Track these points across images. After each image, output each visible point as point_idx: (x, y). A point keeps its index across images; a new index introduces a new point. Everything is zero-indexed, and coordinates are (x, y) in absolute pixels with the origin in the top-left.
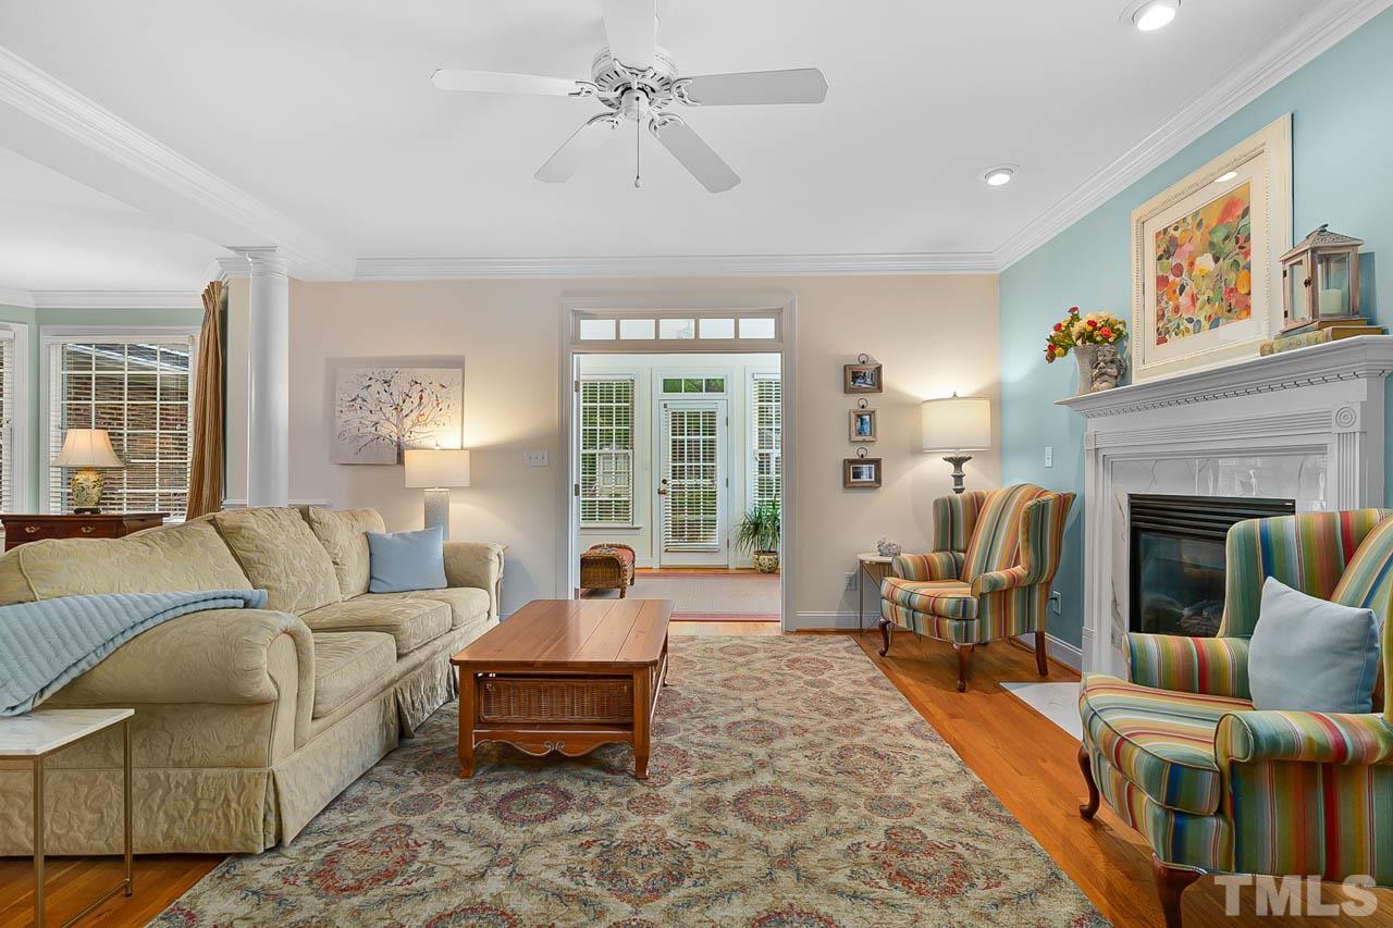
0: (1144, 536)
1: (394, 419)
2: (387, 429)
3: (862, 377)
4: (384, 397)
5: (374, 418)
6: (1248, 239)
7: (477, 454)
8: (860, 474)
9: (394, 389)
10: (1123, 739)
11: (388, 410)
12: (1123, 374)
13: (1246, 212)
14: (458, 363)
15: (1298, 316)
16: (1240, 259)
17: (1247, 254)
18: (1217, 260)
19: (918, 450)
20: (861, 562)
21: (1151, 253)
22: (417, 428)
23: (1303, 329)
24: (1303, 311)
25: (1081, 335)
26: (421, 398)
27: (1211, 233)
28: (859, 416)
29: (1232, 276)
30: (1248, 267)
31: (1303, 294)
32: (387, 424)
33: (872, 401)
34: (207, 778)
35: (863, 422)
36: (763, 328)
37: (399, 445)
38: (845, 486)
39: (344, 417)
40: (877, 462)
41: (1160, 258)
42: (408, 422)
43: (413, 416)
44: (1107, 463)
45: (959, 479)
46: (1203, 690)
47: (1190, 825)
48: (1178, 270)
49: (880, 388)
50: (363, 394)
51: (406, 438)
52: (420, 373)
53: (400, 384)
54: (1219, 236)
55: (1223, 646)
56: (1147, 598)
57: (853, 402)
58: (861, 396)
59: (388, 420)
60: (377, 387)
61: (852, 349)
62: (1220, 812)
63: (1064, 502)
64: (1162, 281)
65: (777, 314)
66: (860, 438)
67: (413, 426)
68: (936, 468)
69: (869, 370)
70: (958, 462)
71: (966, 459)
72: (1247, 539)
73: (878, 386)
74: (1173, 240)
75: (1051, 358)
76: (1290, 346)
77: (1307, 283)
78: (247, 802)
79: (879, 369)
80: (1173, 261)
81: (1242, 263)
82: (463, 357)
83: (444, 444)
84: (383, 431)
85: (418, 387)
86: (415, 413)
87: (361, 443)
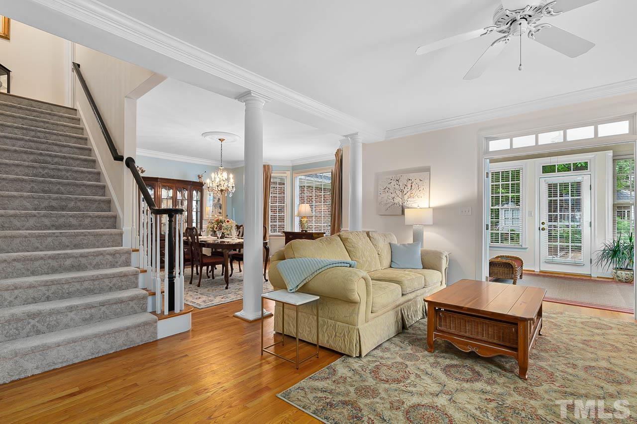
1: (400, 196)
2: (398, 200)
4: (397, 187)
5: (393, 196)
9: (400, 183)
11: (398, 192)
14: (427, 170)
22: (410, 199)
26: (411, 186)
32: (398, 198)
34: (339, 325)
37: (402, 207)
39: (381, 196)
42: (406, 197)
50: (389, 186)
51: (405, 204)
52: (411, 176)
53: (403, 181)
59: (398, 196)
60: (394, 183)
65: (630, 118)
67: (408, 198)
78: (350, 337)
82: (430, 167)
83: (421, 206)
84: (396, 201)
85: (410, 182)
86: (409, 193)
87: (388, 206)
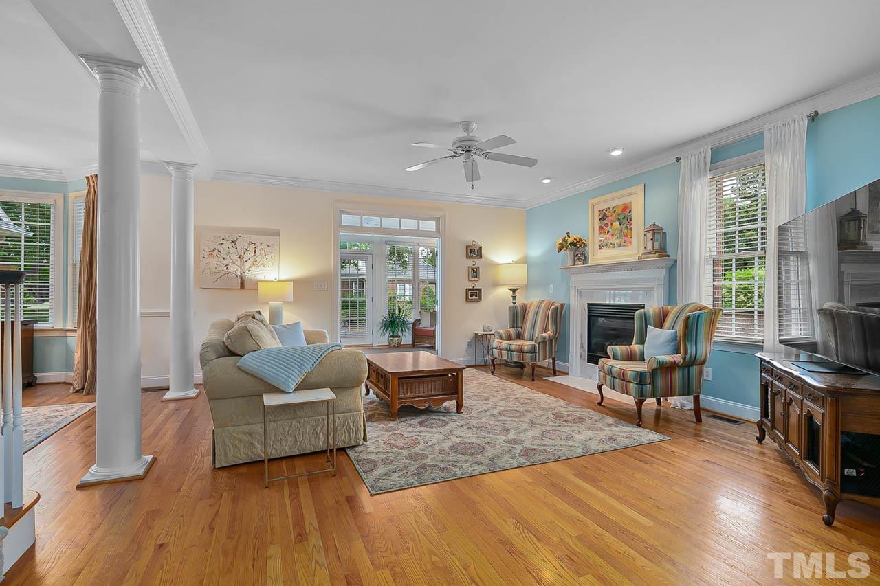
0: (593, 318)
1: (238, 263)
2: (234, 268)
3: (474, 252)
4: (232, 250)
5: (226, 262)
6: (631, 220)
7: (297, 283)
8: (474, 295)
9: (238, 246)
10: (624, 370)
11: (234, 258)
12: (585, 259)
13: (630, 211)
14: (276, 234)
15: (648, 249)
16: (628, 226)
17: (631, 225)
18: (620, 225)
19: (496, 285)
20: (476, 334)
21: (597, 218)
22: (252, 269)
23: (650, 253)
24: (649, 248)
25: (571, 244)
26: (255, 252)
27: (619, 215)
28: (472, 269)
29: (625, 231)
30: (631, 229)
31: (650, 243)
32: (234, 266)
33: (478, 262)
34: (339, 418)
35: (475, 272)
36: (431, 226)
37: (241, 278)
38: (467, 300)
39: (206, 261)
40: (480, 290)
41: (600, 219)
42: (247, 265)
43: (250, 262)
44: (580, 292)
45: (514, 297)
46: (632, 360)
47: (644, 387)
48: (607, 225)
49: (481, 257)
50: (219, 248)
51: (246, 274)
52: (254, 238)
53: (243, 243)
54: (621, 217)
55: (636, 347)
56: (594, 341)
57: (470, 262)
58: (473, 260)
59: (234, 263)
60: (227, 244)
61: (470, 238)
62: (650, 383)
63: (562, 305)
64: (601, 228)
65: (437, 220)
66: (473, 279)
67: (250, 267)
68: (504, 292)
69: (476, 248)
70: (514, 291)
71: (517, 289)
72: (640, 315)
73: (480, 255)
74: (605, 215)
75: (560, 251)
76: (647, 258)
77: (652, 239)
78: (357, 425)
79: (481, 248)
80: (605, 222)
81: (629, 227)
82: (279, 230)
83: (268, 278)
84: (232, 269)
85: (253, 246)
86: (251, 260)
87: (217, 276)
